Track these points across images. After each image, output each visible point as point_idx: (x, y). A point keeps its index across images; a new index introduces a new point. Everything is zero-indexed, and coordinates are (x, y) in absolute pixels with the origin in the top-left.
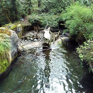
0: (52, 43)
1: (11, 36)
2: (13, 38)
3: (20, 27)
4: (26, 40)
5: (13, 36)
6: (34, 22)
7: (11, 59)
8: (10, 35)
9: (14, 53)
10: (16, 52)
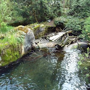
0: (67, 46)
1: (27, 34)
2: (29, 36)
3: (43, 27)
4: (45, 40)
5: (29, 34)
6: (58, 24)
7: (23, 52)
8: (26, 32)
9: (28, 48)
10: (30, 48)
